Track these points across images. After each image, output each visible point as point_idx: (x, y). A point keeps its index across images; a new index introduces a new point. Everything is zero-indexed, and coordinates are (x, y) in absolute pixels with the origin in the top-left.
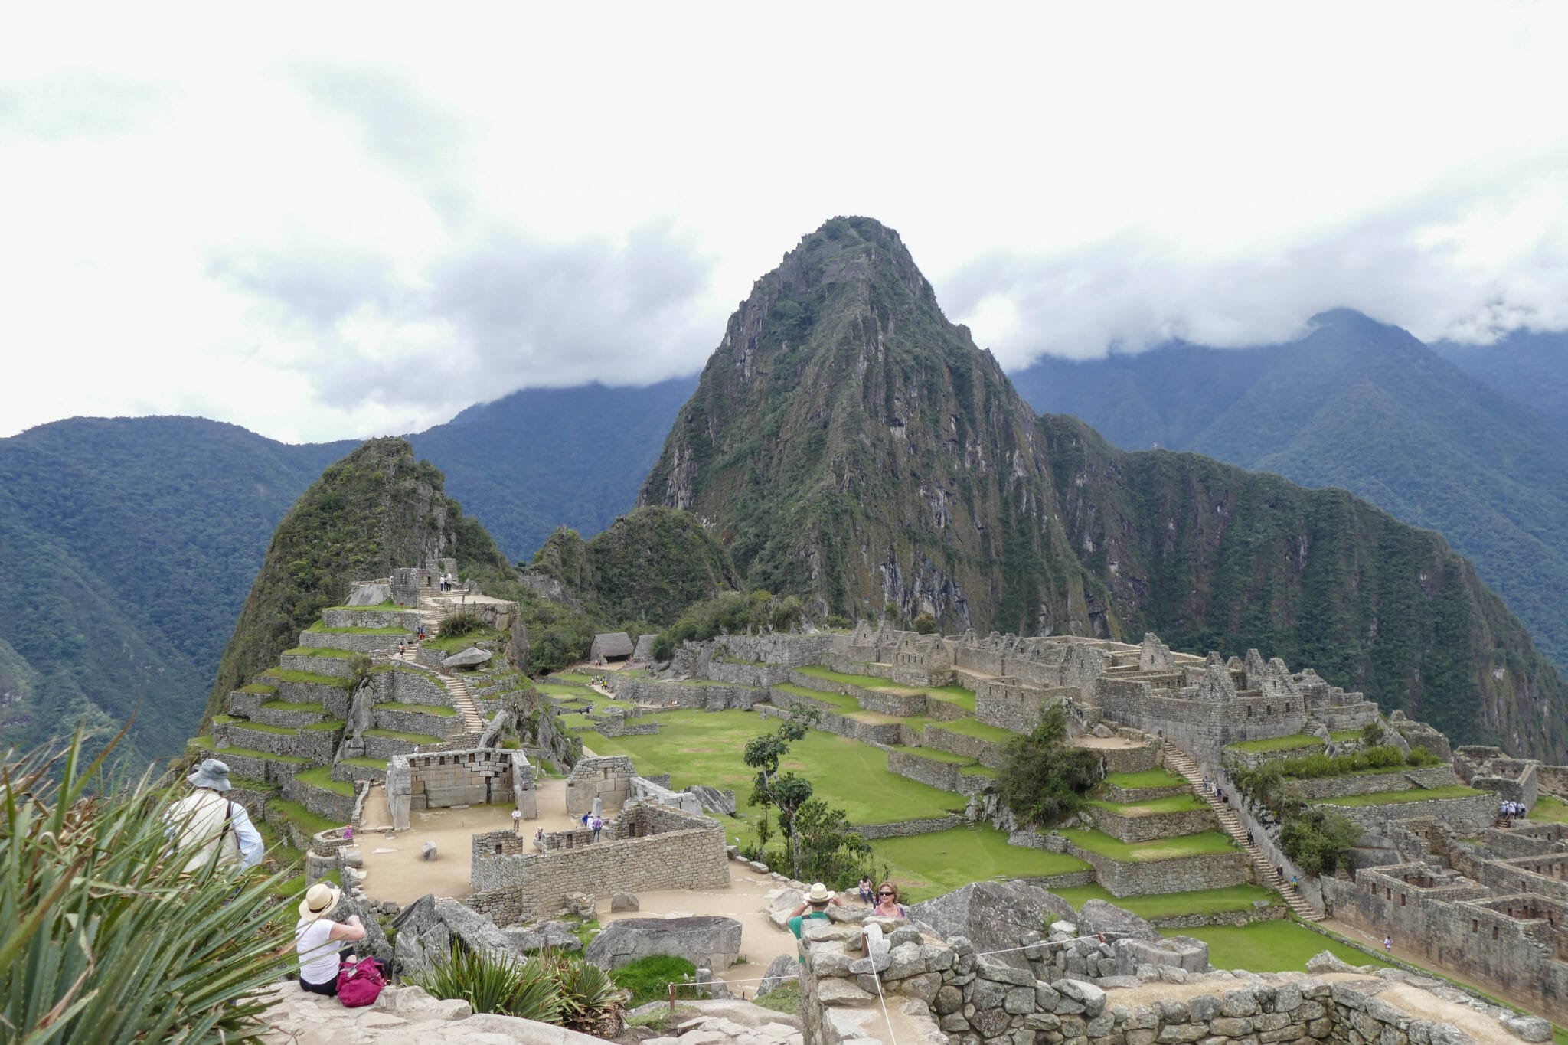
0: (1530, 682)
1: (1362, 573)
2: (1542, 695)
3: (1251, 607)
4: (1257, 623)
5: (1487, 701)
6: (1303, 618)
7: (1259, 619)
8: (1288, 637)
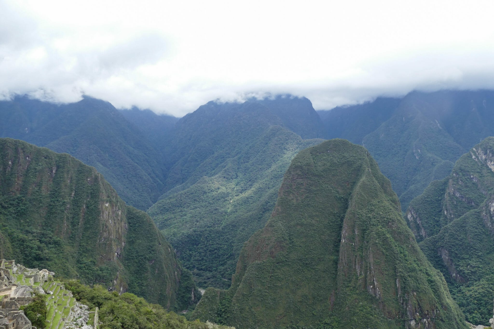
0: (116, 206)
1: (71, 178)
2: (119, 209)
3: (36, 188)
4: (37, 193)
5: (103, 212)
6: (52, 191)
7: (38, 192)
8: (47, 197)
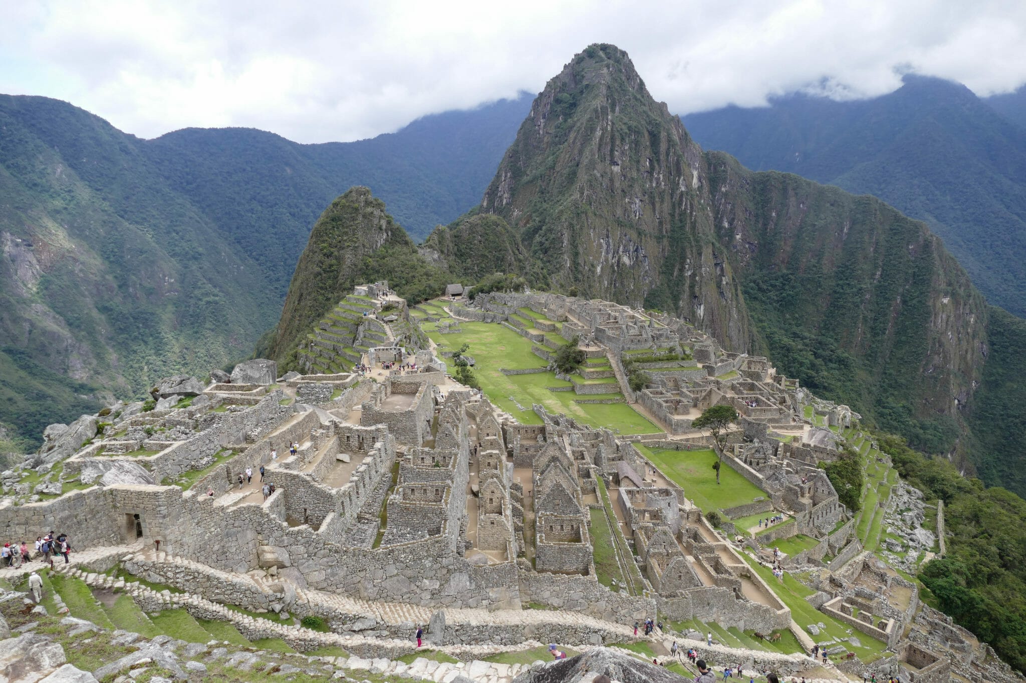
0: (965, 305)
1: (877, 244)
2: (971, 312)
3: (812, 260)
4: (814, 269)
5: (935, 314)
6: (840, 267)
7: (816, 267)
8: (830, 277)
